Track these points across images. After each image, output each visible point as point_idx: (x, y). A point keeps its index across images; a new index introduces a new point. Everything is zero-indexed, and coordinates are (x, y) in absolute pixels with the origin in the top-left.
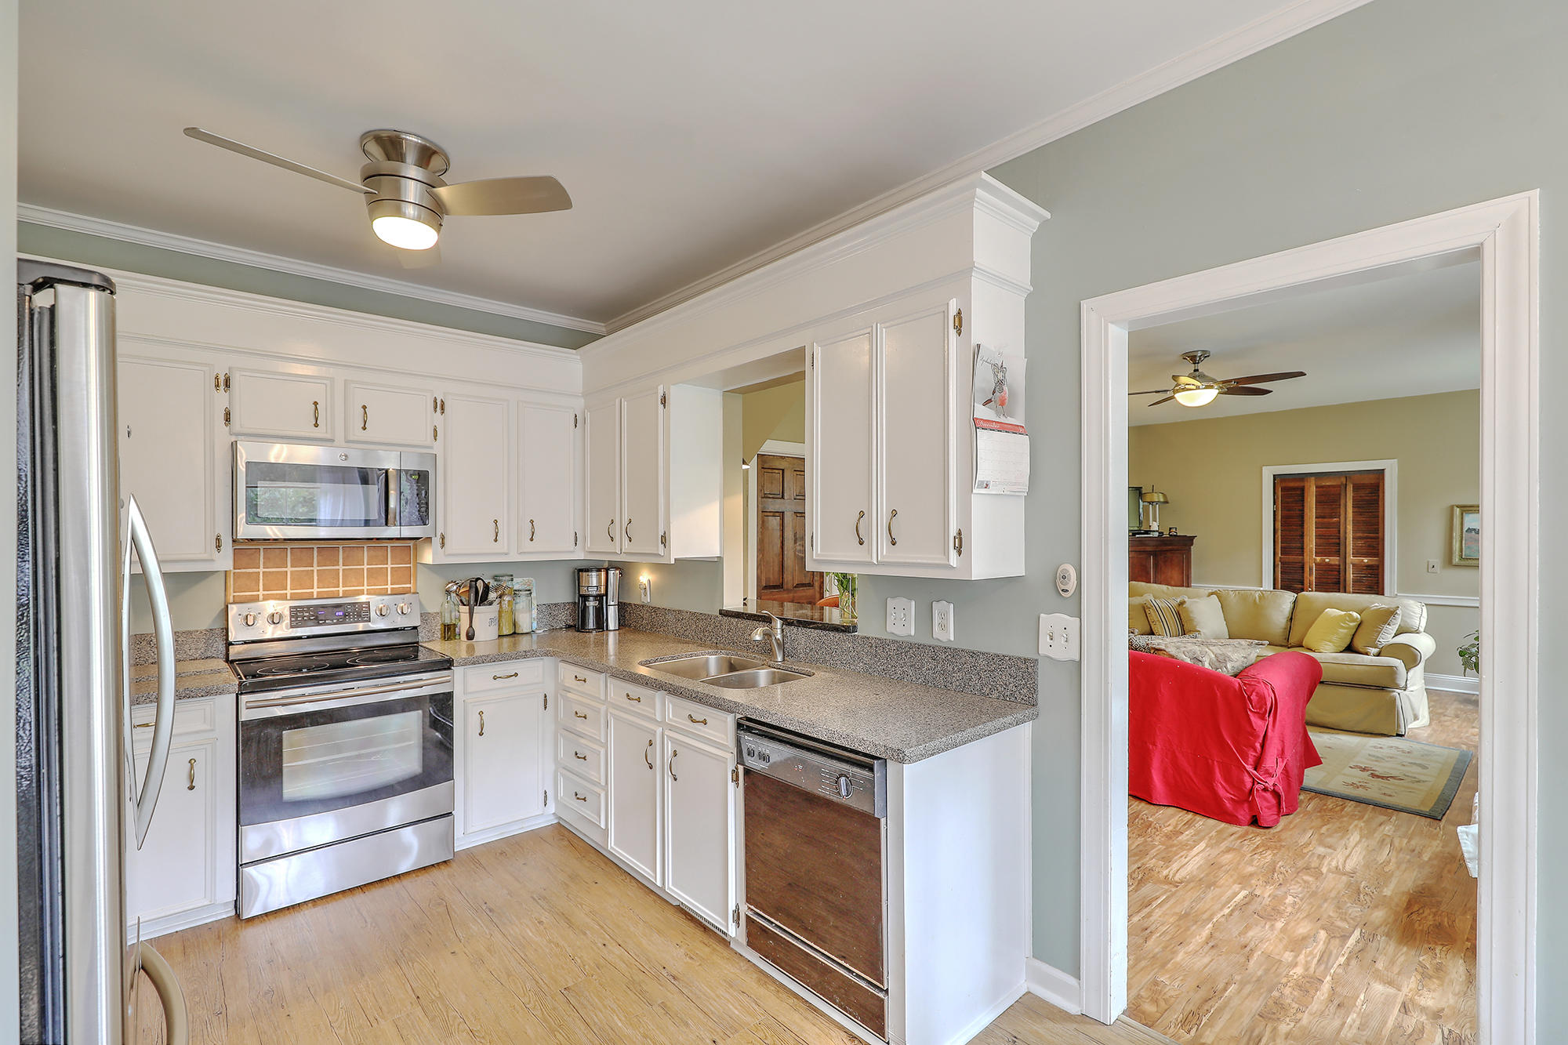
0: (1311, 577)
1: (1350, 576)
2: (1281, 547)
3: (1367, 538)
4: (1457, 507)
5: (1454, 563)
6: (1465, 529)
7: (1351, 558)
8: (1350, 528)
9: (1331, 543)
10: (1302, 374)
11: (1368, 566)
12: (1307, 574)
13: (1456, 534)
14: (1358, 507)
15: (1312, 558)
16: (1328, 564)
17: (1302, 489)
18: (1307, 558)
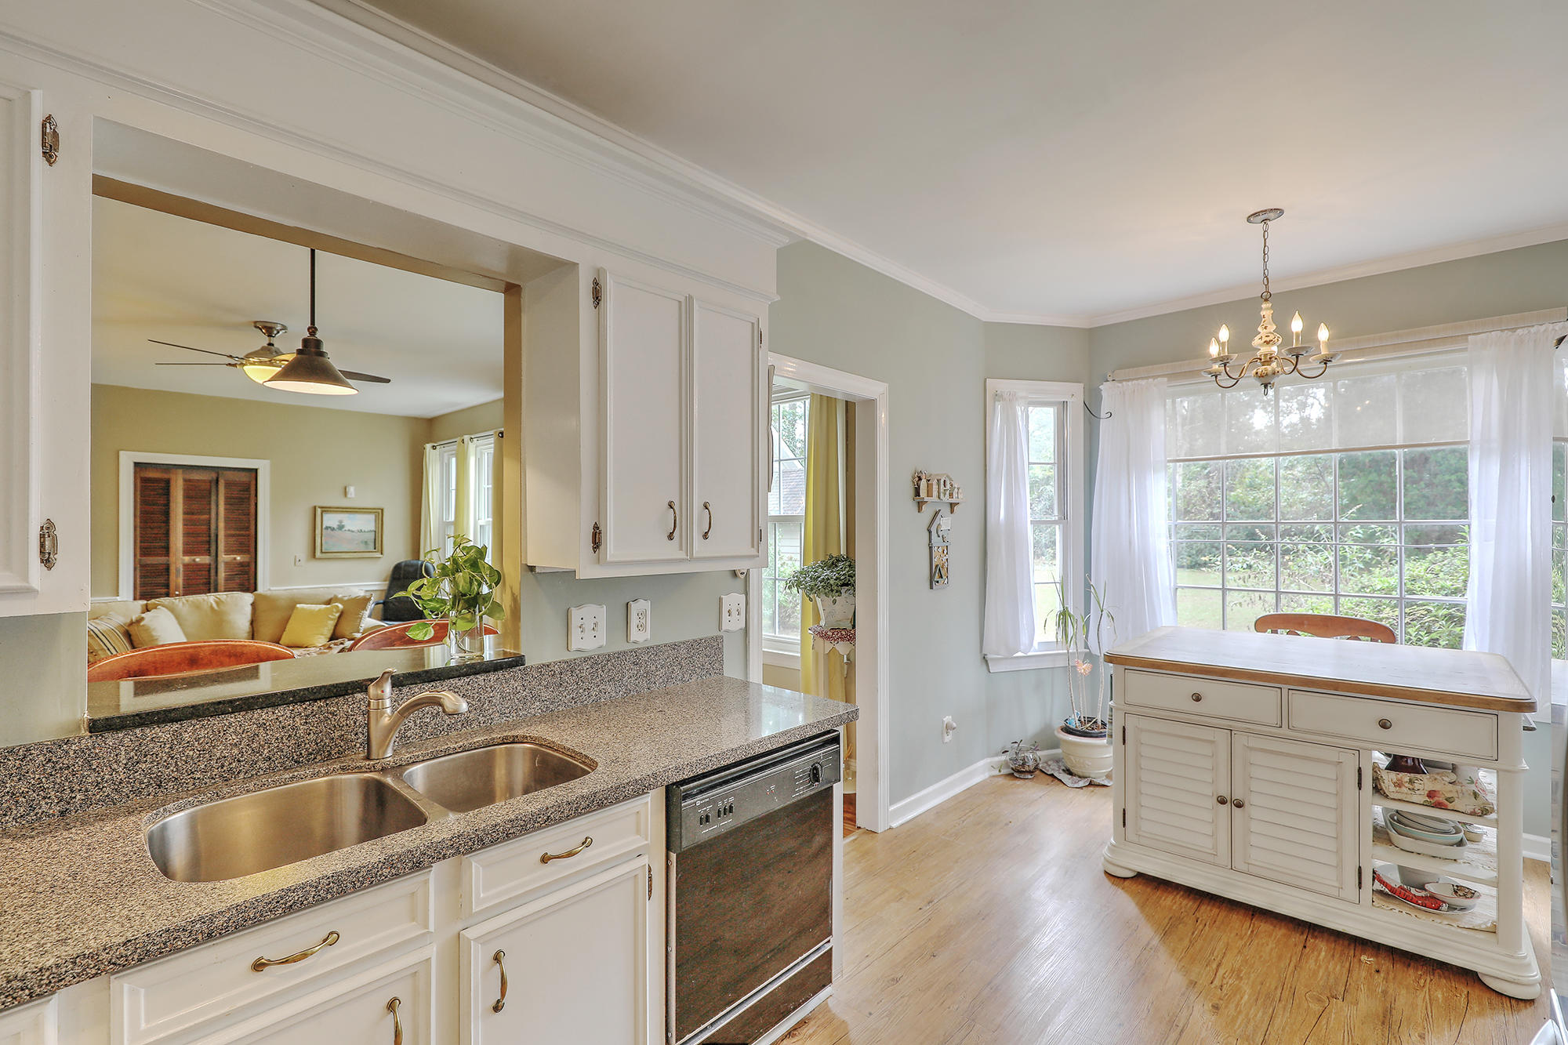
0: (178, 579)
1: (222, 574)
2: (141, 548)
3: (239, 535)
4: (320, 507)
5: (317, 556)
6: (324, 527)
7: (224, 557)
8: (222, 525)
9: (201, 540)
10: (388, 381)
11: (241, 564)
12: (172, 577)
13: (318, 531)
14: (231, 504)
15: (179, 559)
16: (198, 565)
17: (168, 482)
18: (172, 559)
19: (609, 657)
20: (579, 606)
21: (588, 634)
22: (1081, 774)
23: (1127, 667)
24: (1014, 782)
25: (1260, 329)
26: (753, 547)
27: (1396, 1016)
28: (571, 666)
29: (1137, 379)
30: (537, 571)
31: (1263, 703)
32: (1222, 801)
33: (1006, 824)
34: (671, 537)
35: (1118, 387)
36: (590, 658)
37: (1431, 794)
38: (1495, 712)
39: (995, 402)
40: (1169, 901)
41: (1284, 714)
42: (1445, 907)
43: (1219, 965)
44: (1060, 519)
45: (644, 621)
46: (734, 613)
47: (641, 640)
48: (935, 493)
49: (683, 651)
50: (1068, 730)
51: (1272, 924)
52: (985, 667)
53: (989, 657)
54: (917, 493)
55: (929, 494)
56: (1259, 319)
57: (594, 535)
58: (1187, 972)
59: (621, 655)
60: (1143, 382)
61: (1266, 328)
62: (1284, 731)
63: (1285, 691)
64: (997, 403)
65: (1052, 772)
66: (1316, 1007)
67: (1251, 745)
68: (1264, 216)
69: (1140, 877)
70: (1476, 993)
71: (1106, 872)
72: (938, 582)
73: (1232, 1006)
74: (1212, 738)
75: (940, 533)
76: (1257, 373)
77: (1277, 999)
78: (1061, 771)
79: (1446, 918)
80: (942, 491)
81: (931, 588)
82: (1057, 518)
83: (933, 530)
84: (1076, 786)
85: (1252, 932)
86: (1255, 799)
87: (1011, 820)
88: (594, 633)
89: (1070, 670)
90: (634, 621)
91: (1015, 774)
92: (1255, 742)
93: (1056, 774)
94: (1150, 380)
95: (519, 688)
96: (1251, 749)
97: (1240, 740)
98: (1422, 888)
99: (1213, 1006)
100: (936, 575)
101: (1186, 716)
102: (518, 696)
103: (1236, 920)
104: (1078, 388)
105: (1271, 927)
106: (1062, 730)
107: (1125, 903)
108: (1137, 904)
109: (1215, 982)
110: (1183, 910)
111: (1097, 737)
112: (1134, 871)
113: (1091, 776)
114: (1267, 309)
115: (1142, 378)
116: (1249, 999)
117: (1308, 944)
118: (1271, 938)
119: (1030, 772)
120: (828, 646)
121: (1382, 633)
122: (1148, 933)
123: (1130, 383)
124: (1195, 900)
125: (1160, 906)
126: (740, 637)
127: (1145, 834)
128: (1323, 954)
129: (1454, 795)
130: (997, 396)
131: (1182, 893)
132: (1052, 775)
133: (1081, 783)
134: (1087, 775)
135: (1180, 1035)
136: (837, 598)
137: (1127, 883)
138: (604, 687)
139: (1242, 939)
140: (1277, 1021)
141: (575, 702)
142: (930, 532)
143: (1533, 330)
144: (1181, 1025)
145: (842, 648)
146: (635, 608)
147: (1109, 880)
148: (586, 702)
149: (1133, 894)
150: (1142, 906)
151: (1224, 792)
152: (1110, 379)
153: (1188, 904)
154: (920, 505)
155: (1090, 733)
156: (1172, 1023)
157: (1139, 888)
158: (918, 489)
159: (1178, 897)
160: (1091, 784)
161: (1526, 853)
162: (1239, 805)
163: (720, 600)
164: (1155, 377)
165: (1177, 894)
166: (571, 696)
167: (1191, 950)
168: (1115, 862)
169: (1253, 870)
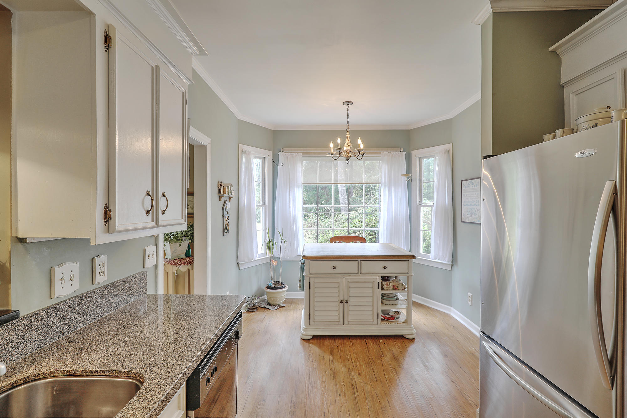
19: (82, 297)
20: (60, 265)
21: (67, 283)
22: (275, 304)
23: (310, 260)
24: (251, 314)
25: (346, 141)
26: (182, 218)
27: (396, 356)
28: (54, 310)
29: (292, 152)
30: (28, 241)
31: (352, 267)
32: (342, 302)
33: (259, 332)
34: (148, 213)
35: (285, 154)
36: (69, 300)
37: (394, 286)
38: (408, 260)
39: (242, 154)
40: (327, 342)
41: (360, 268)
42: (395, 318)
43: (351, 359)
44: (263, 204)
45: (103, 269)
46: (151, 257)
47: (101, 281)
48: (227, 192)
49: (127, 284)
50: (269, 288)
51: (355, 339)
52: (238, 268)
53: (240, 263)
54: (220, 191)
55: (224, 192)
56: (346, 137)
57: (106, 212)
58: (345, 366)
59: (90, 294)
60: (294, 154)
61: (348, 141)
62: (359, 275)
63: (359, 261)
64: (243, 155)
65: (263, 306)
66: (380, 361)
67: (350, 281)
68: (348, 103)
69: (314, 337)
70: (406, 341)
71: (302, 339)
72: (226, 232)
73: (362, 371)
74: (338, 281)
75: (227, 210)
76: (346, 156)
77: (371, 364)
78: (267, 305)
79: (396, 322)
80: (229, 191)
81: (224, 235)
82: (262, 204)
83: (225, 209)
84: (274, 309)
85: (352, 344)
86: (351, 299)
87: (259, 330)
88: (71, 282)
89: (267, 264)
90: (98, 269)
91: (250, 310)
92: (351, 280)
93: (266, 307)
94: (297, 153)
95: (12, 338)
96: (350, 282)
97: (347, 280)
98: (388, 314)
99: (358, 374)
100: (225, 229)
101: (324, 275)
102: (11, 344)
103: (346, 341)
104: (270, 153)
105: (356, 340)
106: (267, 288)
107: (314, 348)
108: (318, 347)
109: (354, 366)
110: (332, 344)
111: (281, 289)
112: (311, 335)
113: (279, 304)
114: (348, 135)
115: (294, 152)
116: (365, 367)
117: (367, 342)
118: (358, 343)
119: (256, 308)
120: (175, 268)
121: (363, 240)
122: (327, 356)
123: (290, 154)
124: (333, 339)
125: (325, 345)
126: (153, 270)
127: (316, 321)
128: (371, 344)
129: (398, 285)
130: (244, 152)
131: (328, 338)
132: (264, 307)
133: (276, 308)
134: (277, 304)
135: (357, 389)
136: (181, 243)
137: (311, 341)
138: (79, 319)
139: (351, 347)
140: (375, 370)
141: (59, 336)
142: (223, 210)
143: (395, 153)
144: (355, 385)
145: (183, 269)
146: (98, 261)
147: (305, 342)
148: (67, 333)
149: (315, 344)
150: (320, 347)
151: (342, 299)
152: (282, 151)
153: (332, 341)
154: (220, 198)
155: (278, 287)
156: (353, 386)
157: (315, 341)
158: (220, 190)
159: (328, 340)
160: (280, 307)
161: (413, 300)
162: (347, 302)
163: (144, 250)
164: (298, 153)
165: (327, 339)
166: (56, 332)
167: (342, 357)
168: (306, 334)
169: (350, 323)
